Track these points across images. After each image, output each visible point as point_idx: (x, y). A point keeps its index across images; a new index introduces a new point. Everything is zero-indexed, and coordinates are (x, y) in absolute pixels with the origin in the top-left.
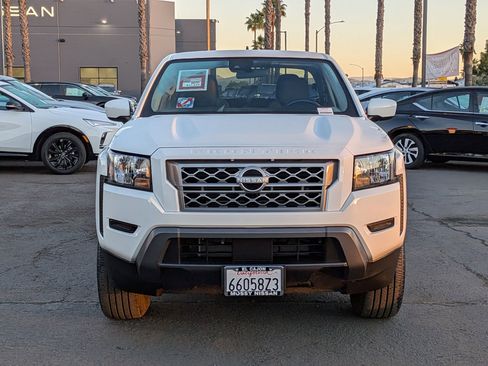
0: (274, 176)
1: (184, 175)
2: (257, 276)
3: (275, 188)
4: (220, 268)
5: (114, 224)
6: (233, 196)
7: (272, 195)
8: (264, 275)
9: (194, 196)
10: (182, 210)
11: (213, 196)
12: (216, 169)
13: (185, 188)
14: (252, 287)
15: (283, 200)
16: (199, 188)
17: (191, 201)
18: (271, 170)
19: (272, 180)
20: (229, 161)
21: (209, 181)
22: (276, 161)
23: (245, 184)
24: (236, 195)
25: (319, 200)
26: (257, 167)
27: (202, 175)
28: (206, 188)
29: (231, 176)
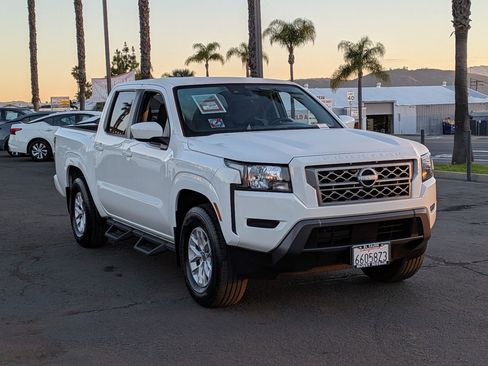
0: (380, 174)
1: (320, 178)
2: (373, 251)
3: (382, 183)
4: (349, 248)
5: (252, 222)
6: (355, 191)
7: (380, 189)
8: (377, 250)
9: (328, 193)
10: (320, 205)
11: (342, 192)
12: (342, 171)
13: (321, 188)
14: (370, 260)
15: (386, 192)
16: (331, 187)
17: (327, 198)
18: (379, 170)
19: (380, 177)
20: (348, 165)
21: (338, 181)
22: (380, 162)
23: (364, 182)
24: (357, 190)
25: (408, 190)
26: (369, 167)
27: (332, 177)
28: (336, 187)
29: (353, 176)
